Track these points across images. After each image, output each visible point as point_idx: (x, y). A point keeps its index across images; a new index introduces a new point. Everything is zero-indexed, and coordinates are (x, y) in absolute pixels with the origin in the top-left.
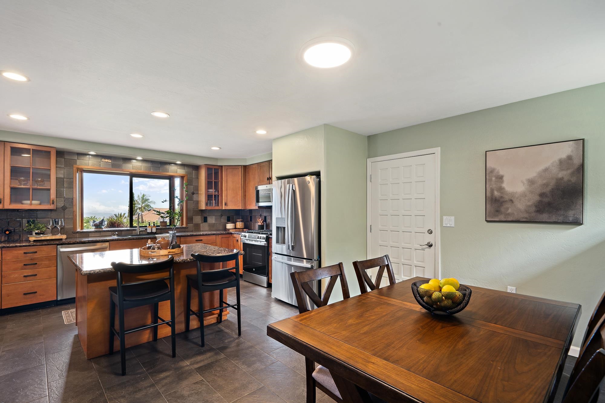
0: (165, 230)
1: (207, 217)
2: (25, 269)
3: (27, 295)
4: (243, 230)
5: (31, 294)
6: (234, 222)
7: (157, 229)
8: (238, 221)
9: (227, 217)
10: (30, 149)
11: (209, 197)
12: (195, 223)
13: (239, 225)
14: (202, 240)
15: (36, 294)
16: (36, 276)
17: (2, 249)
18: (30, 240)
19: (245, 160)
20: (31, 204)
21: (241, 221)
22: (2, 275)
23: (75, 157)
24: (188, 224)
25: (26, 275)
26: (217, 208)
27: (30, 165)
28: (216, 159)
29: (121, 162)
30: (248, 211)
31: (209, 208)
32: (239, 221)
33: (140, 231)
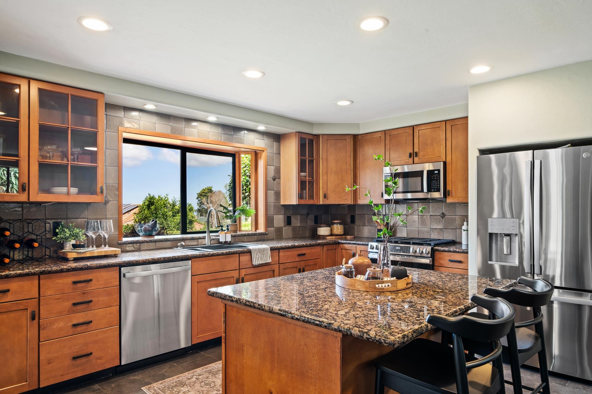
0: (239, 237)
1: (290, 216)
2: (74, 312)
3: (78, 359)
4: (346, 238)
5: (83, 358)
6: (329, 224)
7: (232, 236)
8: (335, 223)
9: (315, 216)
10: (68, 95)
11: (302, 184)
12: (276, 226)
13: (338, 229)
14: (305, 254)
15: (91, 357)
16: (91, 324)
17: (39, 277)
18: (68, 258)
19: (358, 125)
20: (68, 193)
21: (340, 224)
22: (40, 324)
23: (121, 114)
24: (268, 228)
25: (75, 322)
26: (311, 202)
27: (68, 123)
28: (310, 124)
29: (182, 125)
30: (347, 208)
31: (303, 202)
32: (337, 223)
33: (212, 240)
